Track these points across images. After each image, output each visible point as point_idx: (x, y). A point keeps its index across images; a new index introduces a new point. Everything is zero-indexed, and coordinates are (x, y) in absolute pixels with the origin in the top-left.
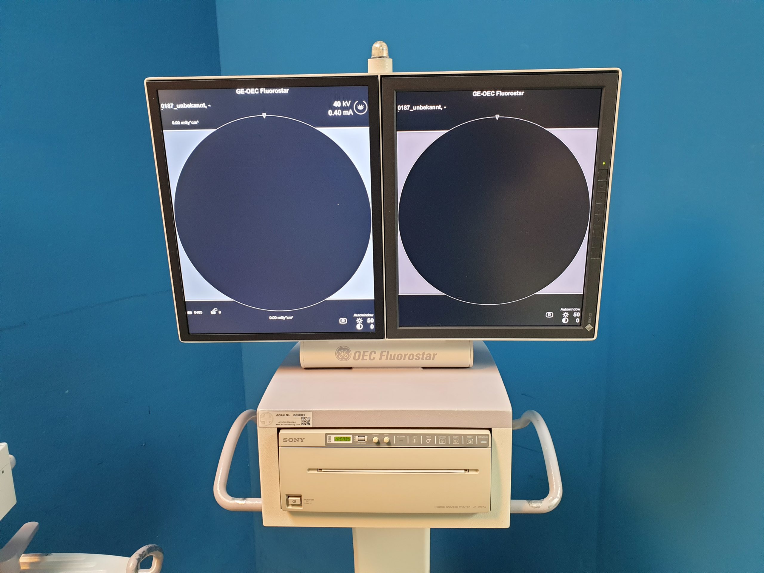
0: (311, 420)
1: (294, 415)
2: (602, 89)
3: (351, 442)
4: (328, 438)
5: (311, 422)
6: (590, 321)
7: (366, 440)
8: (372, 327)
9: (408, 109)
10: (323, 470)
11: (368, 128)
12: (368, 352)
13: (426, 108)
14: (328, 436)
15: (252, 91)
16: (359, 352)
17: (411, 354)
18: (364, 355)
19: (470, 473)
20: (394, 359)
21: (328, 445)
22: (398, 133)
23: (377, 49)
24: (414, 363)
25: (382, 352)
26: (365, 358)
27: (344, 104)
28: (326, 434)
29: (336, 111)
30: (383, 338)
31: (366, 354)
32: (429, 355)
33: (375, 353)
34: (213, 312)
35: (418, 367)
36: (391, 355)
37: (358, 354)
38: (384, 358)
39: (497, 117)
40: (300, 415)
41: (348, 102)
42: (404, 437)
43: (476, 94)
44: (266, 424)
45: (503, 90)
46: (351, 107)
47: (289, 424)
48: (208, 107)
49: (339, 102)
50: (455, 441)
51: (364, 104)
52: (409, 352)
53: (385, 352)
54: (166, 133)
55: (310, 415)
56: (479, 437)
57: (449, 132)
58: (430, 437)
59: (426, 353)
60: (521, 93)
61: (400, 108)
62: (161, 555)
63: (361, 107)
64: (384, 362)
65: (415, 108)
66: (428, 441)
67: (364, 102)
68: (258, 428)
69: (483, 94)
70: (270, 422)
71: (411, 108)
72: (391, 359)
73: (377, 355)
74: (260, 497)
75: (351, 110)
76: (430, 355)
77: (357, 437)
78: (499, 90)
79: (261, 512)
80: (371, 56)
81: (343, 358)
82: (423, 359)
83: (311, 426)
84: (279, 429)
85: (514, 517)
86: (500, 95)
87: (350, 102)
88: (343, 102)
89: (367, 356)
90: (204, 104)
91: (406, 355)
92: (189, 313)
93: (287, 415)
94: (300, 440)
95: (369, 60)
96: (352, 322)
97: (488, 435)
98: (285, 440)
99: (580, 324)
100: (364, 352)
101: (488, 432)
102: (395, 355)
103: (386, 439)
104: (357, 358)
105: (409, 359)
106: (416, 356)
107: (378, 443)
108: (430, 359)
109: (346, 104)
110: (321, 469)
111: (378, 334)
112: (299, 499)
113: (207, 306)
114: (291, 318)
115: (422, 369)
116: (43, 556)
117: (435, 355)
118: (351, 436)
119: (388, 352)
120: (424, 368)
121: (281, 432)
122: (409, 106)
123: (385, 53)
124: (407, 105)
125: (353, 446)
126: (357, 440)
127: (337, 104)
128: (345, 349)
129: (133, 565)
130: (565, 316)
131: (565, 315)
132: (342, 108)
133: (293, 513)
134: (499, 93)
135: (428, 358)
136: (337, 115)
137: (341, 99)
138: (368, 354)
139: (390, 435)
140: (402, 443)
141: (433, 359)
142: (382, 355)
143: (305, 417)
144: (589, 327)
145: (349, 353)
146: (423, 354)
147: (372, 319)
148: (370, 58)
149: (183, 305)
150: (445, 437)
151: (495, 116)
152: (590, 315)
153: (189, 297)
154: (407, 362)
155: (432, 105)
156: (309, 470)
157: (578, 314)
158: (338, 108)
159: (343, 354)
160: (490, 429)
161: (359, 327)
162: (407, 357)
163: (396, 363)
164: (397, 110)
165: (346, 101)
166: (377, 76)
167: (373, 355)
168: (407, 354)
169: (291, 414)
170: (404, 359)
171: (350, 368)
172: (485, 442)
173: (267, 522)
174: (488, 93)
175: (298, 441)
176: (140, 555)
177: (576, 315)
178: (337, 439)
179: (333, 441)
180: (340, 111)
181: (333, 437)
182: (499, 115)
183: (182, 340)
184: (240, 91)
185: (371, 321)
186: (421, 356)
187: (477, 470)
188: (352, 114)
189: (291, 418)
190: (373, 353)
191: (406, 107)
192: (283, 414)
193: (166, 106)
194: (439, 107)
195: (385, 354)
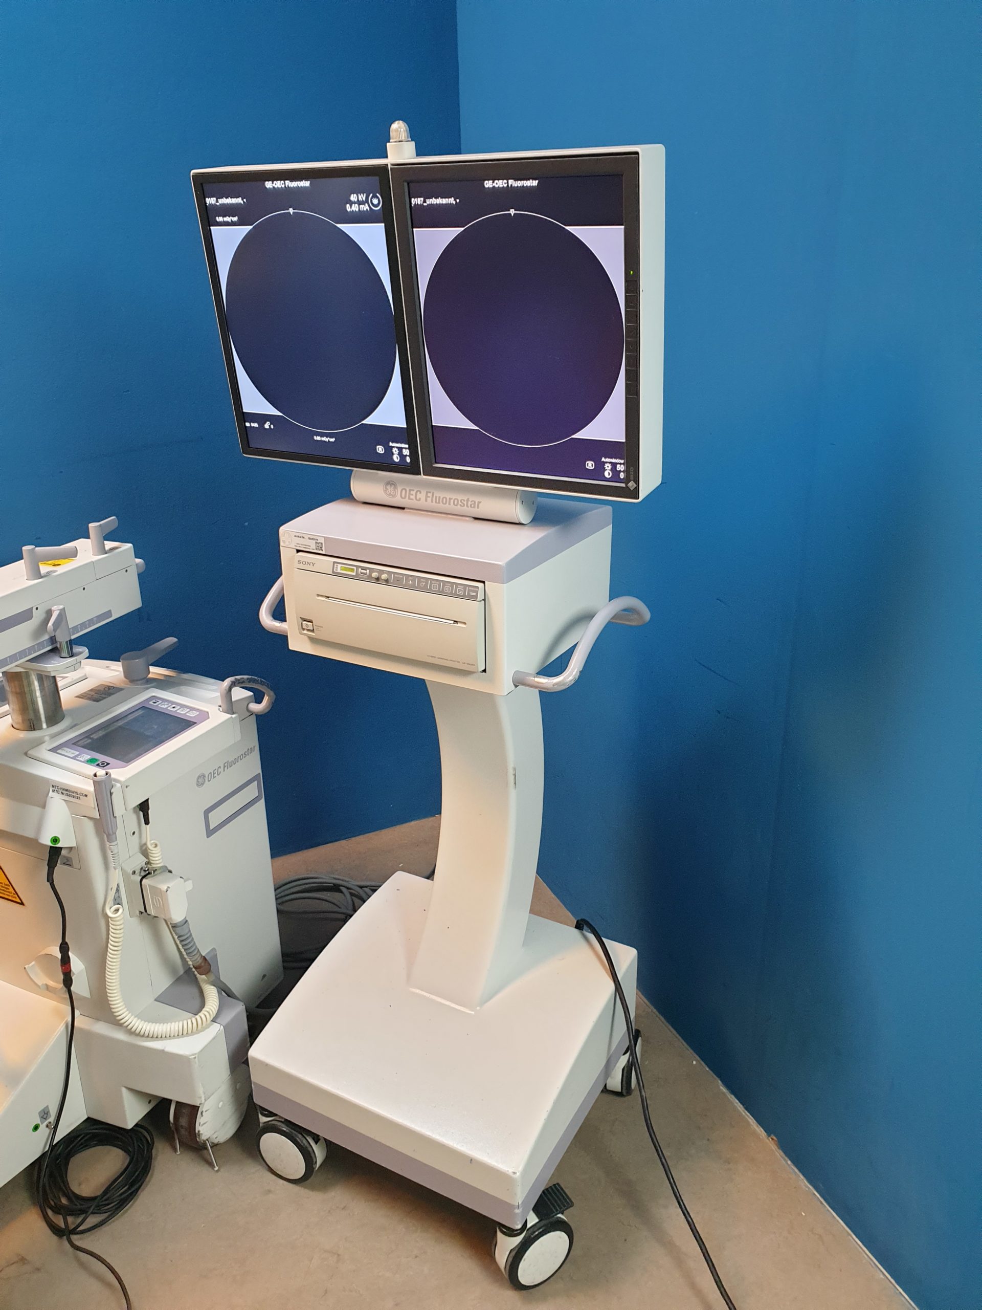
0: (323, 546)
1: (309, 539)
2: (622, 176)
3: (354, 573)
4: (335, 566)
5: (323, 548)
6: (632, 478)
7: (368, 574)
8: (408, 460)
9: (422, 203)
10: (330, 598)
11: (383, 224)
12: (413, 490)
13: (439, 201)
14: (335, 564)
15: (279, 184)
16: (407, 490)
17: (455, 499)
18: (410, 494)
19: (459, 625)
20: (438, 502)
21: (333, 574)
22: (417, 231)
23: (396, 130)
24: (459, 509)
25: (426, 492)
26: (411, 497)
27: (360, 199)
28: (334, 563)
29: (353, 205)
30: (420, 474)
31: (412, 492)
32: (473, 502)
33: (420, 493)
34: (266, 426)
35: (467, 516)
36: (436, 497)
37: (404, 491)
38: (429, 499)
39: (512, 212)
40: (314, 539)
41: (363, 195)
42: (401, 577)
43: (488, 184)
44: (286, 544)
45: (516, 180)
47: (305, 547)
48: (244, 202)
49: (355, 195)
50: (447, 589)
51: (378, 197)
52: (453, 496)
53: (430, 492)
54: (213, 229)
55: (321, 540)
56: (470, 588)
57: (465, 230)
58: (424, 581)
59: (470, 500)
60: (535, 183)
61: (413, 201)
62: (272, 693)
63: (375, 201)
64: (429, 504)
65: (429, 201)
66: (422, 584)
67: (378, 194)
68: (281, 548)
69: (494, 184)
70: (289, 542)
71: (425, 202)
72: (436, 502)
73: (422, 496)
74: (285, 621)
75: (366, 205)
76: (475, 502)
77: (360, 569)
78: (512, 179)
79: (287, 637)
80: (389, 139)
81: (390, 494)
82: (467, 505)
83: (323, 552)
84: (298, 552)
86: (513, 186)
87: (365, 194)
88: (359, 194)
89: (412, 495)
90: (240, 198)
91: (450, 499)
92: (248, 424)
93: (303, 537)
94: (311, 564)
95: (388, 144)
96: (389, 451)
97: (478, 587)
98: (299, 562)
99: (624, 481)
100: (410, 490)
101: (481, 585)
102: (440, 497)
103: (384, 576)
104: (405, 496)
106: (461, 501)
107: (378, 579)
108: (474, 507)
109: (362, 198)
110: (328, 597)
111: (413, 469)
112: (311, 624)
113: (261, 419)
114: (333, 440)
115: (473, 519)
116: (180, 673)
117: (479, 503)
118: (355, 568)
119: (433, 493)
121: (300, 554)
123: (406, 135)
124: (420, 197)
125: (356, 578)
126: (359, 573)
127: (353, 198)
128: (393, 484)
129: (226, 686)
130: (608, 469)
131: (608, 467)
132: (360, 203)
134: (513, 183)
135: (473, 506)
136: (354, 210)
137: (357, 192)
138: (414, 492)
139: (389, 573)
140: (397, 582)
141: (478, 507)
142: (427, 497)
143: (318, 542)
144: (632, 485)
145: (396, 490)
146: (468, 500)
147: (408, 450)
148: (389, 142)
149: (242, 415)
150: (438, 583)
151: (509, 211)
152: (632, 470)
153: (246, 408)
154: (450, 507)
155: (445, 198)
156: (318, 595)
157: (622, 468)
158: (355, 203)
159: (390, 490)
160: (484, 582)
161: (396, 458)
162: (452, 501)
163: (441, 507)
164: (411, 203)
165: (362, 194)
167: (419, 496)
168: (452, 499)
169: (306, 537)
170: (449, 503)
171: (403, 508)
172: (475, 593)
173: (289, 646)
174: (500, 184)
175: (310, 565)
176: (236, 679)
177: (619, 468)
178: (343, 569)
179: (339, 571)
180: (357, 205)
181: (340, 566)
182: (513, 210)
183: (243, 452)
184: (269, 185)
185: (406, 452)
186: (465, 503)
187: (465, 623)
188: (369, 209)
189: (307, 542)
190: (419, 493)
191: (420, 201)
192: (300, 535)
193: (210, 201)
194: (451, 201)
195: (430, 495)
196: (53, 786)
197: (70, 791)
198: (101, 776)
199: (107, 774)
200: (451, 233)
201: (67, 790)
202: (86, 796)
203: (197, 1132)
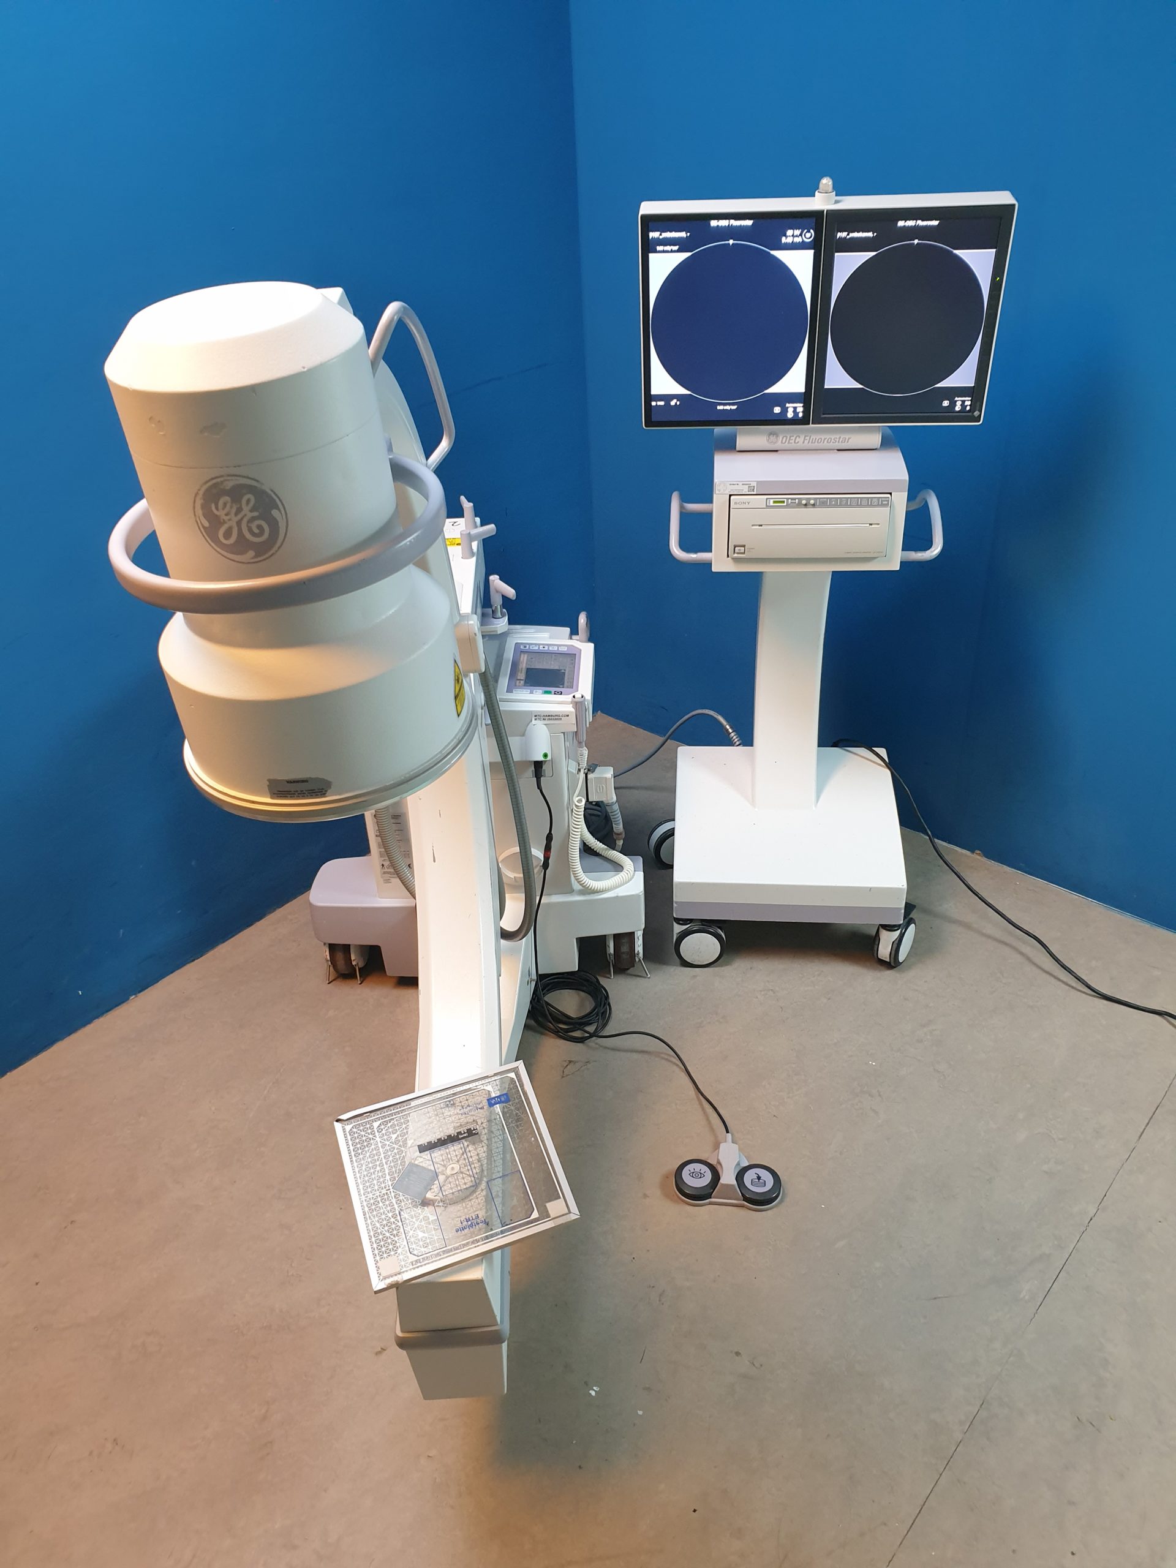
0: (755, 488)
1: (743, 484)
2: (1001, 219)
3: (785, 504)
4: (768, 501)
5: (755, 490)
6: (978, 408)
7: (797, 503)
8: (801, 415)
9: (846, 236)
10: (764, 526)
11: (812, 251)
12: (793, 436)
13: (860, 235)
15: (723, 223)
16: (787, 437)
17: (830, 438)
18: (790, 439)
19: (873, 526)
20: (815, 442)
21: (768, 507)
22: (837, 256)
23: (824, 182)
24: (831, 445)
25: (805, 436)
26: (791, 441)
27: (795, 233)
28: (767, 499)
29: (788, 238)
30: (809, 424)
31: (792, 438)
32: (843, 439)
33: (799, 437)
34: (673, 403)
35: (834, 449)
36: (812, 439)
37: (785, 438)
38: (806, 442)
39: (916, 241)
40: (747, 484)
41: (799, 231)
42: (826, 500)
43: (901, 223)
44: (721, 491)
45: (923, 220)
46: (801, 235)
47: (738, 491)
48: (687, 235)
49: (792, 231)
50: (864, 503)
51: (811, 232)
52: (828, 436)
54: (651, 256)
55: (755, 484)
56: (882, 499)
57: (876, 255)
58: (845, 500)
59: (842, 437)
60: (935, 223)
61: (839, 235)
63: (808, 235)
64: (807, 445)
65: (852, 235)
66: (843, 503)
67: (811, 230)
68: (715, 495)
69: (906, 224)
70: (724, 490)
71: (848, 235)
72: (812, 443)
73: (802, 439)
74: (711, 551)
75: (800, 237)
76: (846, 438)
77: (790, 500)
78: (920, 220)
79: (711, 562)
80: (818, 190)
81: (771, 442)
82: (839, 442)
83: (755, 493)
84: (730, 496)
85: (903, 564)
86: (920, 225)
88: (795, 230)
90: (684, 233)
91: (825, 439)
92: (654, 404)
93: (737, 485)
94: (747, 503)
96: (785, 410)
97: (888, 497)
98: (736, 503)
99: (969, 411)
100: (790, 437)
101: (889, 496)
102: (817, 438)
103: (812, 502)
104: (784, 442)
105: (827, 442)
106: (834, 439)
107: (806, 505)
108: (844, 442)
109: (797, 232)
110: (761, 525)
111: (805, 421)
112: (743, 548)
113: (667, 398)
114: (733, 407)
115: (836, 451)
117: (848, 438)
118: (785, 500)
119: (810, 436)
120: (838, 450)
121: (732, 497)
122: (846, 233)
123: (830, 188)
124: (845, 231)
125: (788, 506)
126: (790, 503)
127: (790, 233)
128: (776, 434)
131: (959, 404)
132: (794, 236)
133: (735, 560)
134: (920, 223)
136: (788, 241)
137: (793, 228)
138: (794, 438)
139: (815, 499)
140: (824, 504)
141: (846, 442)
142: (806, 439)
143: (752, 486)
144: (976, 413)
145: (778, 438)
146: (840, 438)
147: (801, 408)
148: (819, 193)
149: (649, 397)
150: (856, 500)
151: (914, 241)
152: (978, 404)
153: (654, 391)
154: (826, 445)
155: (865, 233)
156: (753, 525)
157: (968, 403)
158: (790, 236)
159: (773, 438)
160: (891, 494)
161: (790, 415)
162: (826, 440)
163: (816, 445)
164: (838, 237)
165: (797, 230)
166: (823, 211)
167: (798, 440)
169: (741, 484)
170: (823, 442)
171: (777, 451)
172: (886, 502)
173: (714, 569)
174: (910, 223)
175: (745, 504)
178: (774, 502)
179: (772, 504)
180: (791, 238)
181: (772, 501)
183: (645, 426)
184: (714, 223)
185: (800, 410)
186: (837, 440)
187: (878, 524)
188: (801, 240)
189: (740, 487)
190: (798, 438)
191: (844, 234)
192: (734, 483)
193: (653, 235)
194: (870, 234)
195: (808, 438)
196: (536, 716)
197: (552, 716)
198: (577, 698)
199: (582, 697)
200: (864, 257)
201: (549, 716)
202: (568, 716)
203: (636, 952)
